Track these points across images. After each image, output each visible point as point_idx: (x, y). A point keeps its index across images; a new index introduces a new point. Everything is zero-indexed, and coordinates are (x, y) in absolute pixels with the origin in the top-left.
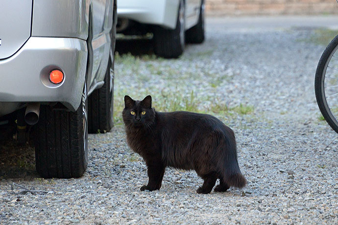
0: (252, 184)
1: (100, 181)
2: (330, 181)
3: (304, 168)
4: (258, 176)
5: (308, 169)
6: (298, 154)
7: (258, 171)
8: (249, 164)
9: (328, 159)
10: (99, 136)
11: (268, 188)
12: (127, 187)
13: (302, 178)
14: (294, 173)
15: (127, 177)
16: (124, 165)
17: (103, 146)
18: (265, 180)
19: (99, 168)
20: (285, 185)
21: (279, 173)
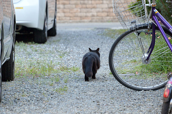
0: (80, 108)
1: (8, 107)
2: (117, 107)
3: (104, 99)
4: (83, 104)
5: (106, 100)
6: (101, 92)
7: (83, 101)
8: (78, 97)
9: (115, 95)
10: (8, 83)
11: (88, 110)
12: (21, 110)
13: (103, 105)
14: (100, 102)
15: (21, 104)
16: (19, 98)
17: (10, 88)
18: (86, 106)
19: (7, 100)
20: (96, 108)
21: (93, 102)
